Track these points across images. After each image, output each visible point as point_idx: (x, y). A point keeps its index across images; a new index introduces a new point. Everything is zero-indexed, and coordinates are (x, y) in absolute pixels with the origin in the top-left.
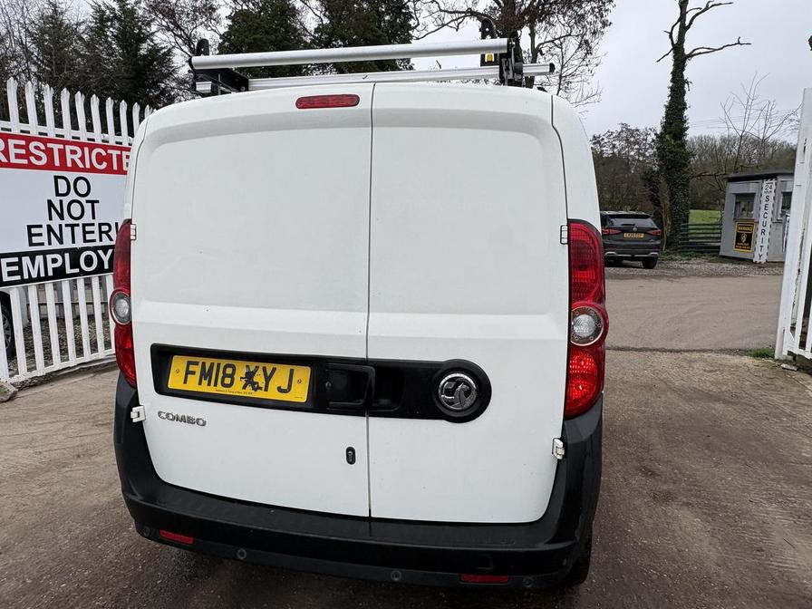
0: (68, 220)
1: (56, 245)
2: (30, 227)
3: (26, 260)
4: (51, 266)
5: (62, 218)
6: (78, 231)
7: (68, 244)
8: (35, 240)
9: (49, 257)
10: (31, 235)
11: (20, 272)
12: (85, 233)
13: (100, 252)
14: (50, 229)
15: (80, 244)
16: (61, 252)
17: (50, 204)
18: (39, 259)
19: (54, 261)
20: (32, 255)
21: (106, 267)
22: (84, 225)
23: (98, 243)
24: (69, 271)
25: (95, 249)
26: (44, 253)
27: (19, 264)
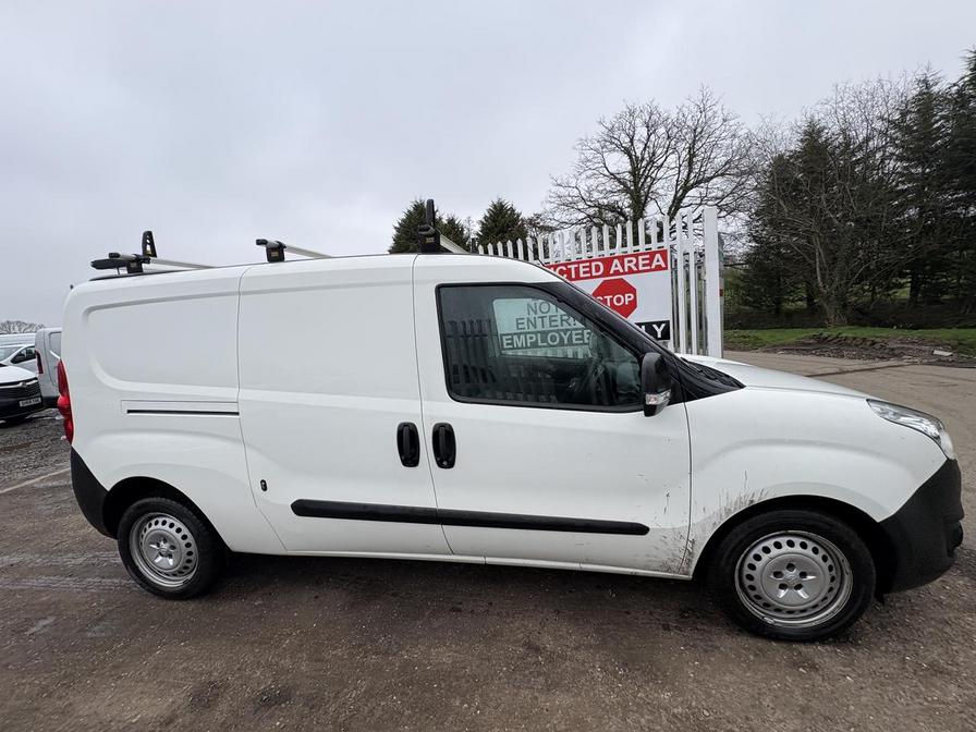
0: (540, 314)
1: (532, 329)
2: (517, 320)
3: (515, 337)
4: (529, 341)
5: (536, 313)
6: (547, 320)
7: (539, 328)
8: (520, 326)
9: (528, 336)
10: (518, 324)
11: (512, 344)
12: (551, 321)
13: (562, 333)
14: (528, 320)
15: (547, 328)
16: (536, 333)
17: (529, 305)
18: (522, 337)
19: (531, 338)
20: (519, 335)
21: (566, 342)
22: (551, 317)
23: (560, 328)
24: (540, 344)
25: (557, 331)
26: (526, 333)
27: (512, 339)
